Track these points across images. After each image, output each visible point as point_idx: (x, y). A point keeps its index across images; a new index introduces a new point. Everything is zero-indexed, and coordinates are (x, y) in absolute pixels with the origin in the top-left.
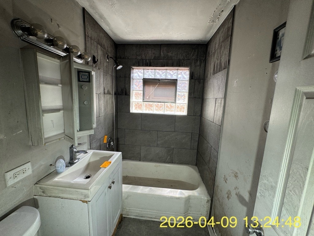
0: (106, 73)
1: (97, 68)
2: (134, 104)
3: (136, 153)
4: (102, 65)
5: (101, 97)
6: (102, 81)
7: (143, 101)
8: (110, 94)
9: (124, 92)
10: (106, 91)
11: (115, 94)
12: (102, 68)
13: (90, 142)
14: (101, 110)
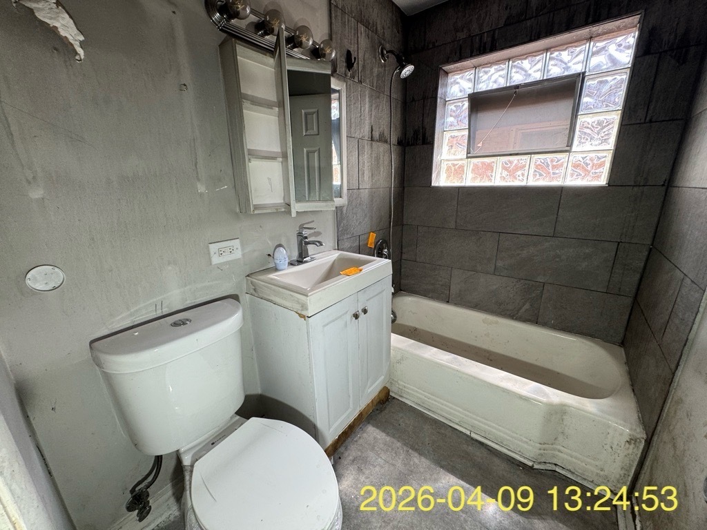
0: (377, 92)
1: (356, 80)
2: (444, 166)
3: (441, 283)
4: (368, 72)
5: (364, 147)
6: (367, 110)
7: (467, 158)
8: (386, 142)
9: (420, 137)
10: (376, 135)
11: (400, 143)
12: (368, 81)
13: (338, 236)
14: (364, 177)
